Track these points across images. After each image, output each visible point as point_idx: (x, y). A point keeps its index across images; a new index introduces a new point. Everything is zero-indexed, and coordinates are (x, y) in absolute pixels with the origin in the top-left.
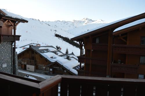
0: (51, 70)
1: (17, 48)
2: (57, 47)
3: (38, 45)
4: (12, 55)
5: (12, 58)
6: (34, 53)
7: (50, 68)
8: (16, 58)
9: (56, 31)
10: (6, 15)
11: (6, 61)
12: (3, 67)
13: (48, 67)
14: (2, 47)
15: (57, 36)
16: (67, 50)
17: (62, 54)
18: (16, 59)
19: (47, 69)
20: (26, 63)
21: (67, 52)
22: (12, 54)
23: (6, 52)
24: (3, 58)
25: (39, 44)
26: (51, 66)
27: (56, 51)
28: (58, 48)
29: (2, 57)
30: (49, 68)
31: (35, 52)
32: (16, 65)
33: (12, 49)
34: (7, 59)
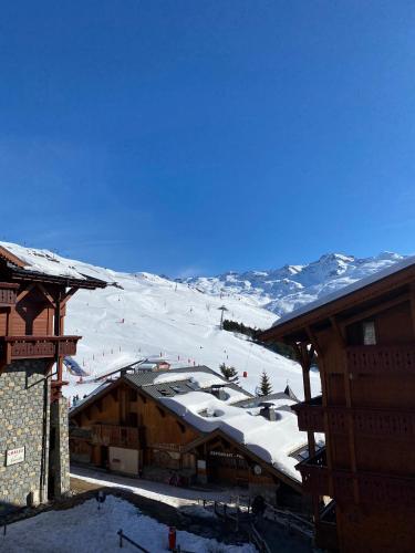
0: (202, 464)
1: (66, 384)
2: (223, 369)
3: (163, 367)
4: (49, 412)
5: (48, 423)
6: (139, 398)
7: (197, 458)
8: (61, 421)
9: (223, 308)
10: (27, 268)
11: (22, 437)
12: (9, 463)
13: (190, 452)
14: (12, 384)
15: (229, 326)
16: (265, 379)
17: (243, 397)
18: (61, 429)
19: (186, 460)
20: (106, 440)
21: (265, 388)
22: (49, 407)
23: (26, 401)
24: (10, 428)
25: (165, 363)
26: (200, 448)
27: (219, 386)
28: (228, 373)
29: (8, 420)
30: (192, 456)
31: (141, 395)
32: (62, 449)
33: (49, 389)
34: (27, 430)
